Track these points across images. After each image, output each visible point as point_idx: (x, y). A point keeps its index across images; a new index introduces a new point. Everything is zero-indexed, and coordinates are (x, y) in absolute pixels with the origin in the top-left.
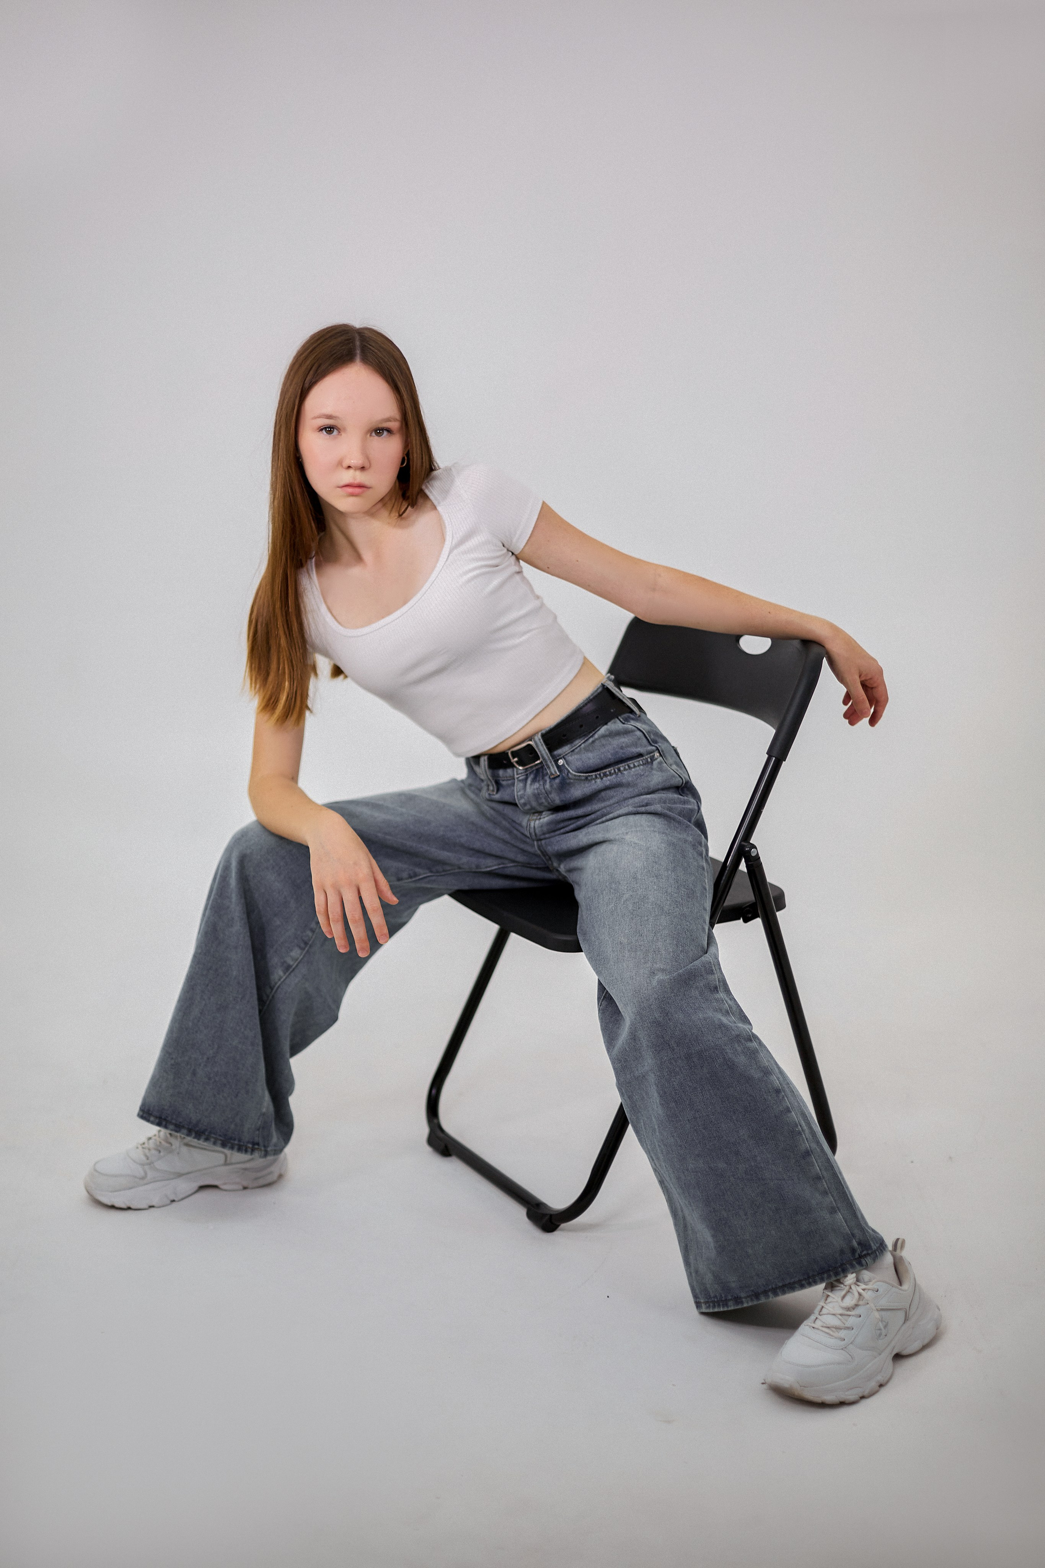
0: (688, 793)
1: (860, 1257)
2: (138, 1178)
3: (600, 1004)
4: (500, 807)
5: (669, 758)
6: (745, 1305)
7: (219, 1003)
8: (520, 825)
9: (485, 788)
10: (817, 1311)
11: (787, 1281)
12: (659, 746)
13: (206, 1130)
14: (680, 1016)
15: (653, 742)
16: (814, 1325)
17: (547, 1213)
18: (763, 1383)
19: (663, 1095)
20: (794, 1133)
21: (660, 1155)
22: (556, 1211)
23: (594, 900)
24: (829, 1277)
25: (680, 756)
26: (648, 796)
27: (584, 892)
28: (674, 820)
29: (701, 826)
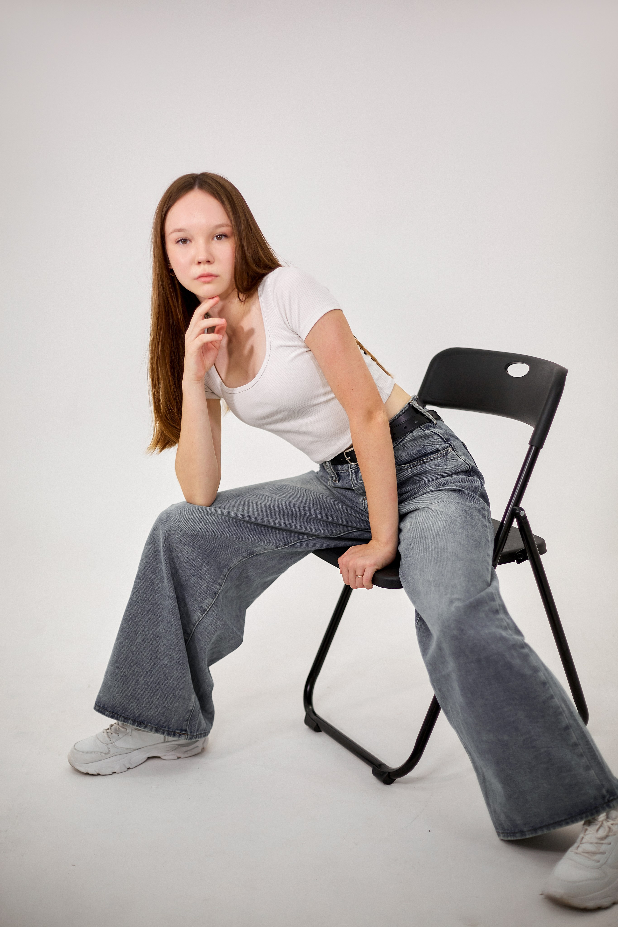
0: (474, 474)
1: (609, 801)
2: (104, 753)
3: (417, 624)
4: (343, 491)
5: (459, 451)
6: (528, 837)
7: (155, 634)
8: (357, 503)
9: (330, 479)
10: (578, 841)
11: (557, 819)
12: (452, 443)
13: (145, 720)
14: (472, 632)
15: (447, 440)
16: (576, 851)
17: (386, 771)
18: (541, 894)
19: (463, 689)
20: (557, 713)
21: (463, 730)
22: (394, 770)
23: (409, 551)
24: (587, 816)
25: (468, 449)
26: (446, 478)
27: (403, 546)
28: (464, 494)
29: (484, 497)
